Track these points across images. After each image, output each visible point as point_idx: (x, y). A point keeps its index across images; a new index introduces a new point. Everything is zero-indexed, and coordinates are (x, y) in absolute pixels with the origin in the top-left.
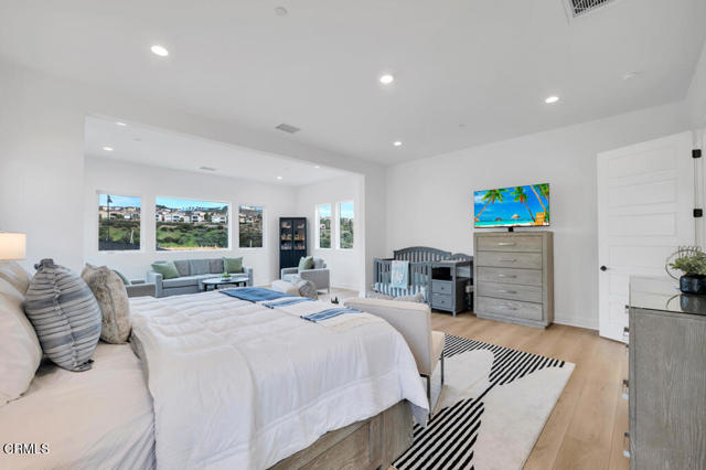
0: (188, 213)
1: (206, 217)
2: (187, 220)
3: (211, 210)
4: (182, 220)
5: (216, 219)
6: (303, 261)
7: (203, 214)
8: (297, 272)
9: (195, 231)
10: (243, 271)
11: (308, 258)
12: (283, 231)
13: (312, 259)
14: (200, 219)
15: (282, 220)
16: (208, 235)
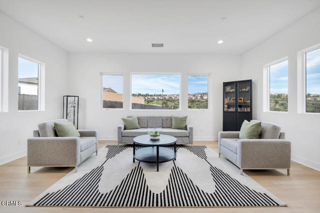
0: (194, 95)
1: (201, 96)
2: (194, 98)
3: (203, 93)
4: (192, 98)
5: (205, 98)
6: (246, 125)
7: (200, 95)
8: (237, 137)
9: (197, 103)
10: (186, 128)
11: (253, 122)
12: (226, 94)
13: (259, 124)
14: (198, 98)
15: (226, 85)
16: (202, 104)
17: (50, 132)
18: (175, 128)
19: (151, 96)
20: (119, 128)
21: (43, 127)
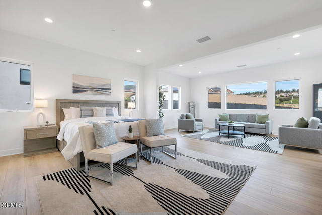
17: (185, 118)
18: (257, 123)
19: (287, 92)
20: (216, 120)
21: (183, 115)
